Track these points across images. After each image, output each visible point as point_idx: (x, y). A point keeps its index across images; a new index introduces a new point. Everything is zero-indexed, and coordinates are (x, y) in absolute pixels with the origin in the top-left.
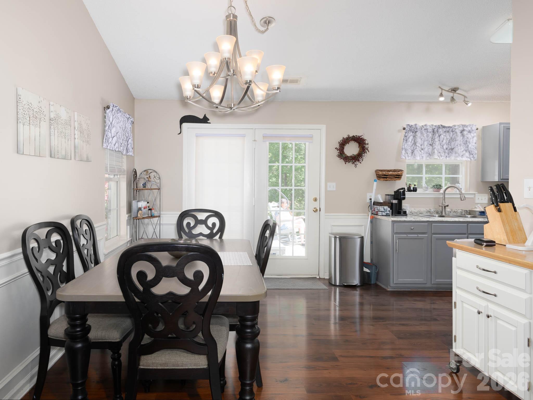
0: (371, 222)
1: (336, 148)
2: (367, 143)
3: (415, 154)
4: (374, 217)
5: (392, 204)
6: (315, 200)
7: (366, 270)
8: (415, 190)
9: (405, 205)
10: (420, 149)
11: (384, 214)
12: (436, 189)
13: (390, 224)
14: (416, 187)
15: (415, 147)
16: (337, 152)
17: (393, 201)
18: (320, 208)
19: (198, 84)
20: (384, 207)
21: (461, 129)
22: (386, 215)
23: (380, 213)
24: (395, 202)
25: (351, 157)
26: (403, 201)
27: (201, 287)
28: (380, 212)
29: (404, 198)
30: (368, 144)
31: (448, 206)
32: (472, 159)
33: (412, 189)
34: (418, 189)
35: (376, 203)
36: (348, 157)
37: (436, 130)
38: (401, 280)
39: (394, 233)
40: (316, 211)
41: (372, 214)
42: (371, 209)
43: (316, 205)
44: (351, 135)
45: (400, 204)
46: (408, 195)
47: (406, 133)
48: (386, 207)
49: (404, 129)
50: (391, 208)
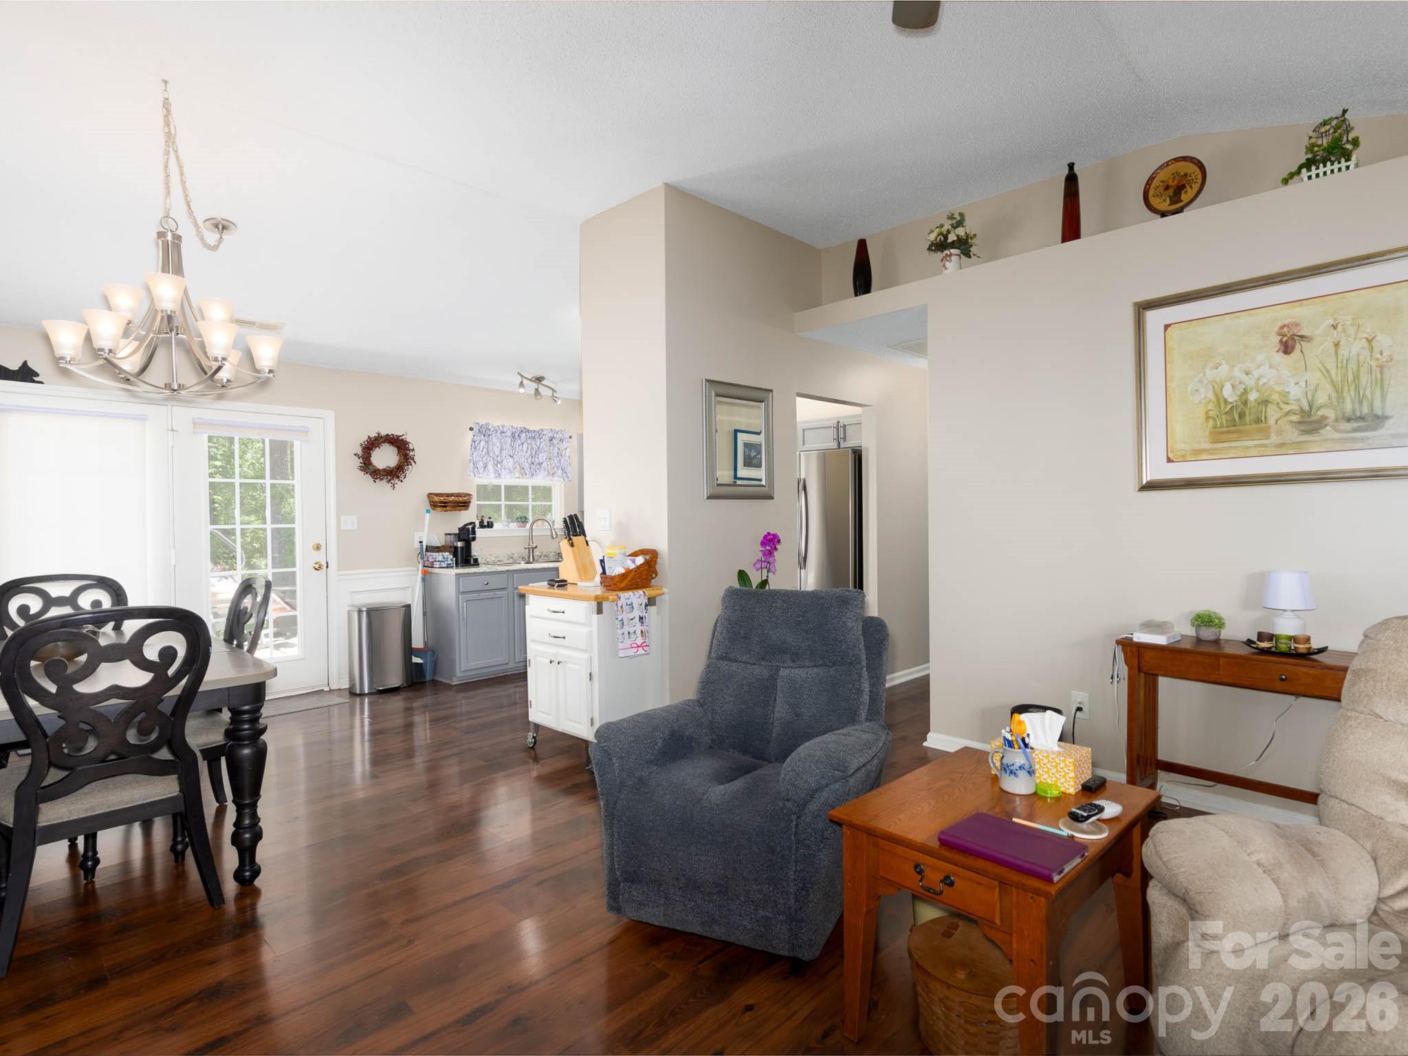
0: (424, 580)
1: (355, 455)
2: (411, 448)
3: (488, 470)
4: (428, 572)
5: (456, 548)
6: (318, 548)
7: (416, 660)
8: (490, 525)
9: (476, 550)
10: (496, 462)
11: (444, 565)
12: (521, 523)
13: (453, 579)
14: (491, 520)
15: (488, 459)
16: (358, 462)
17: (457, 544)
18: (327, 563)
19: (110, 348)
20: (443, 553)
21: (551, 435)
22: (447, 567)
23: (437, 564)
24: (460, 544)
25: (384, 470)
26: (473, 544)
27: (171, 672)
28: (437, 563)
29: (474, 539)
30: (413, 450)
31: (536, 547)
32: (566, 479)
33: (486, 524)
34: (495, 525)
35: (430, 549)
36: (379, 470)
37: (517, 435)
38: (472, 664)
39: (460, 592)
40: (318, 568)
41: (425, 566)
42: (422, 558)
43: (320, 557)
44: (383, 433)
45: (468, 548)
46: (480, 533)
47: (474, 436)
48: (446, 554)
49: (471, 429)
50: (455, 555)
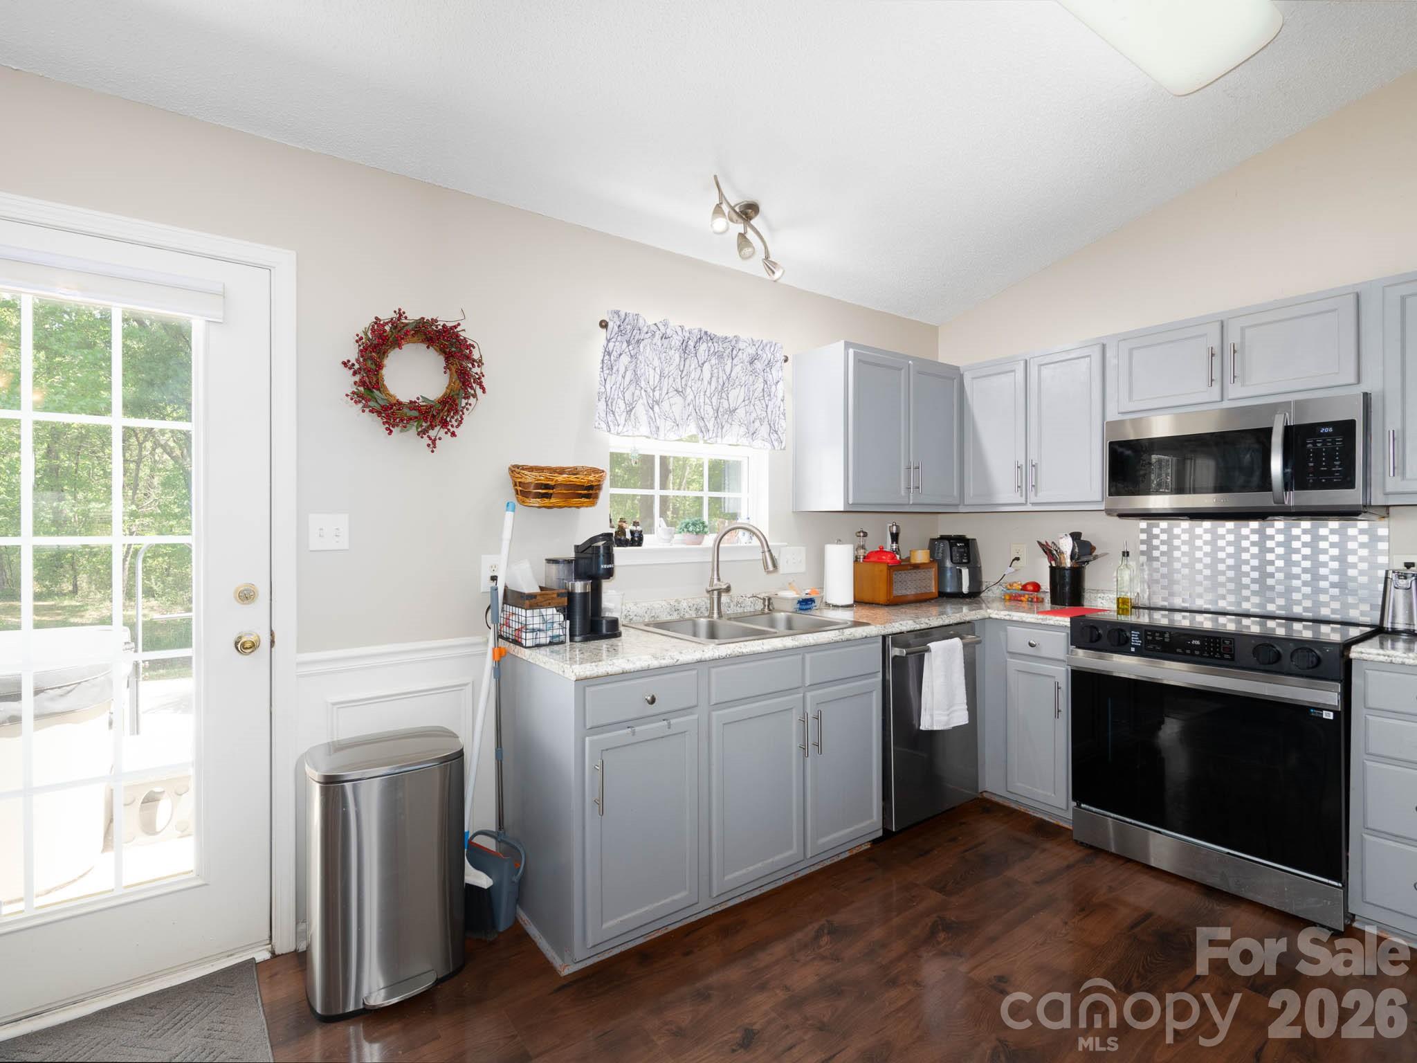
0: (498, 672)
1: (345, 364)
2: (476, 356)
3: (636, 418)
4: (507, 652)
5: (570, 595)
6: (246, 596)
7: (477, 878)
8: (637, 540)
9: (613, 600)
10: (650, 402)
11: (544, 639)
12: (693, 537)
13: (570, 690)
14: (639, 528)
15: (637, 392)
16: (348, 382)
17: (573, 586)
18: (271, 631)
20: (543, 611)
21: (752, 351)
22: (551, 643)
23: (528, 639)
24: (579, 587)
25: (413, 405)
26: (606, 585)
28: (529, 635)
29: (609, 574)
30: (480, 363)
31: (728, 589)
32: (776, 444)
33: (629, 536)
34: (646, 537)
35: (515, 598)
36: (400, 403)
37: (691, 343)
38: (612, 924)
39: (587, 729)
40: (244, 647)
41: (500, 636)
42: (496, 619)
43: (252, 622)
44: (413, 315)
45: (596, 594)
46: (621, 554)
47: (609, 341)
48: (550, 612)
49: (604, 325)
50: (569, 614)
